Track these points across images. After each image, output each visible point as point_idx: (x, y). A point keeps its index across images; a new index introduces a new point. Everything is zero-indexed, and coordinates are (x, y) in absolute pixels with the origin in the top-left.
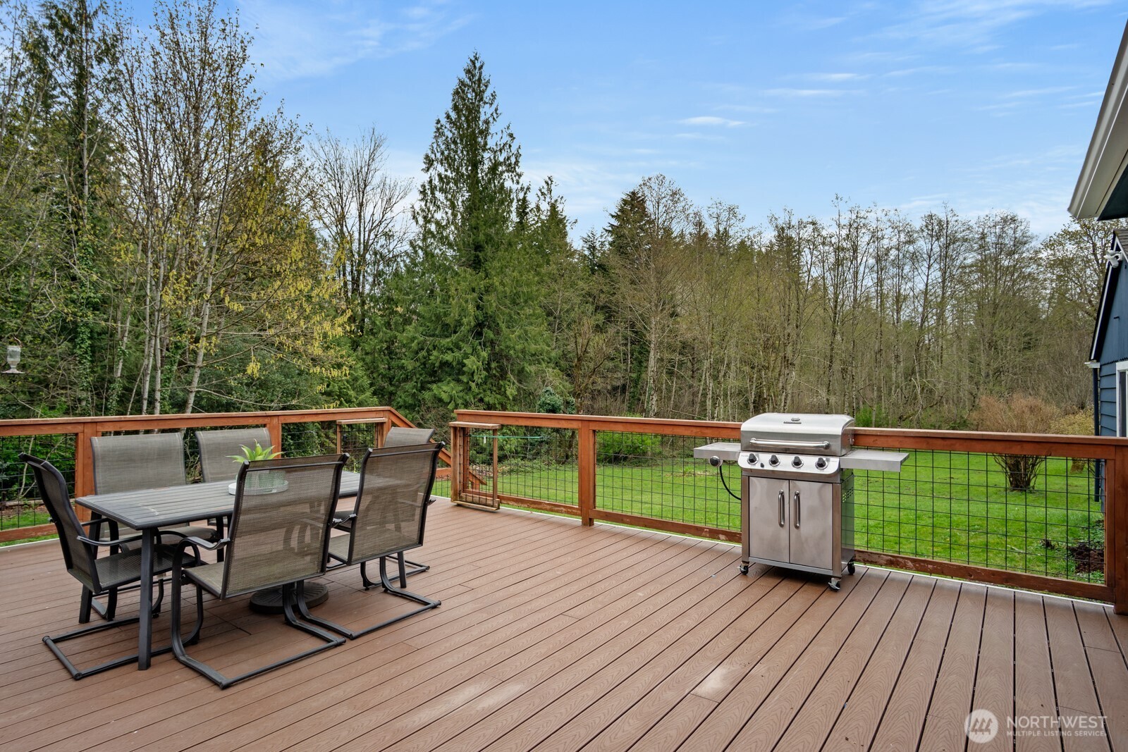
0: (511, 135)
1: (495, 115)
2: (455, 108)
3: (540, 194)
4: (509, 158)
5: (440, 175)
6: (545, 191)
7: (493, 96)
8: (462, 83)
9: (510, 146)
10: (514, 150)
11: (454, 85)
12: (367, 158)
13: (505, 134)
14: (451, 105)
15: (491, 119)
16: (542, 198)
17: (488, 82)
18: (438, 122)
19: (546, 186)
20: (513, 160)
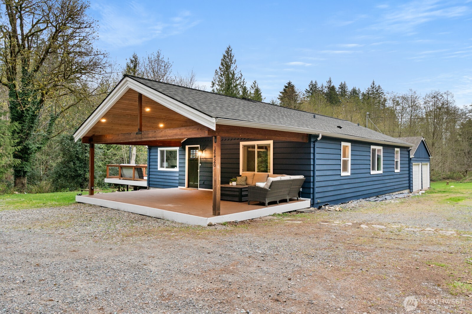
0: (241, 75)
1: (236, 68)
2: (222, 64)
3: (251, 88)
4: (241, 83)
5: (217, 89)
6: (253, 86)
7: (235, 60)
8: (224, 56)
9: (241, 79)
10: (242, 79)
11: (222, 57)
12: (190, 81)
13: (239, 74)
14: (220, 63)
15: (234, 69)
16: (252, 89)
17: (234, 56)
18: (216, 70)
19: (253, 85)
20: (242, 83)
